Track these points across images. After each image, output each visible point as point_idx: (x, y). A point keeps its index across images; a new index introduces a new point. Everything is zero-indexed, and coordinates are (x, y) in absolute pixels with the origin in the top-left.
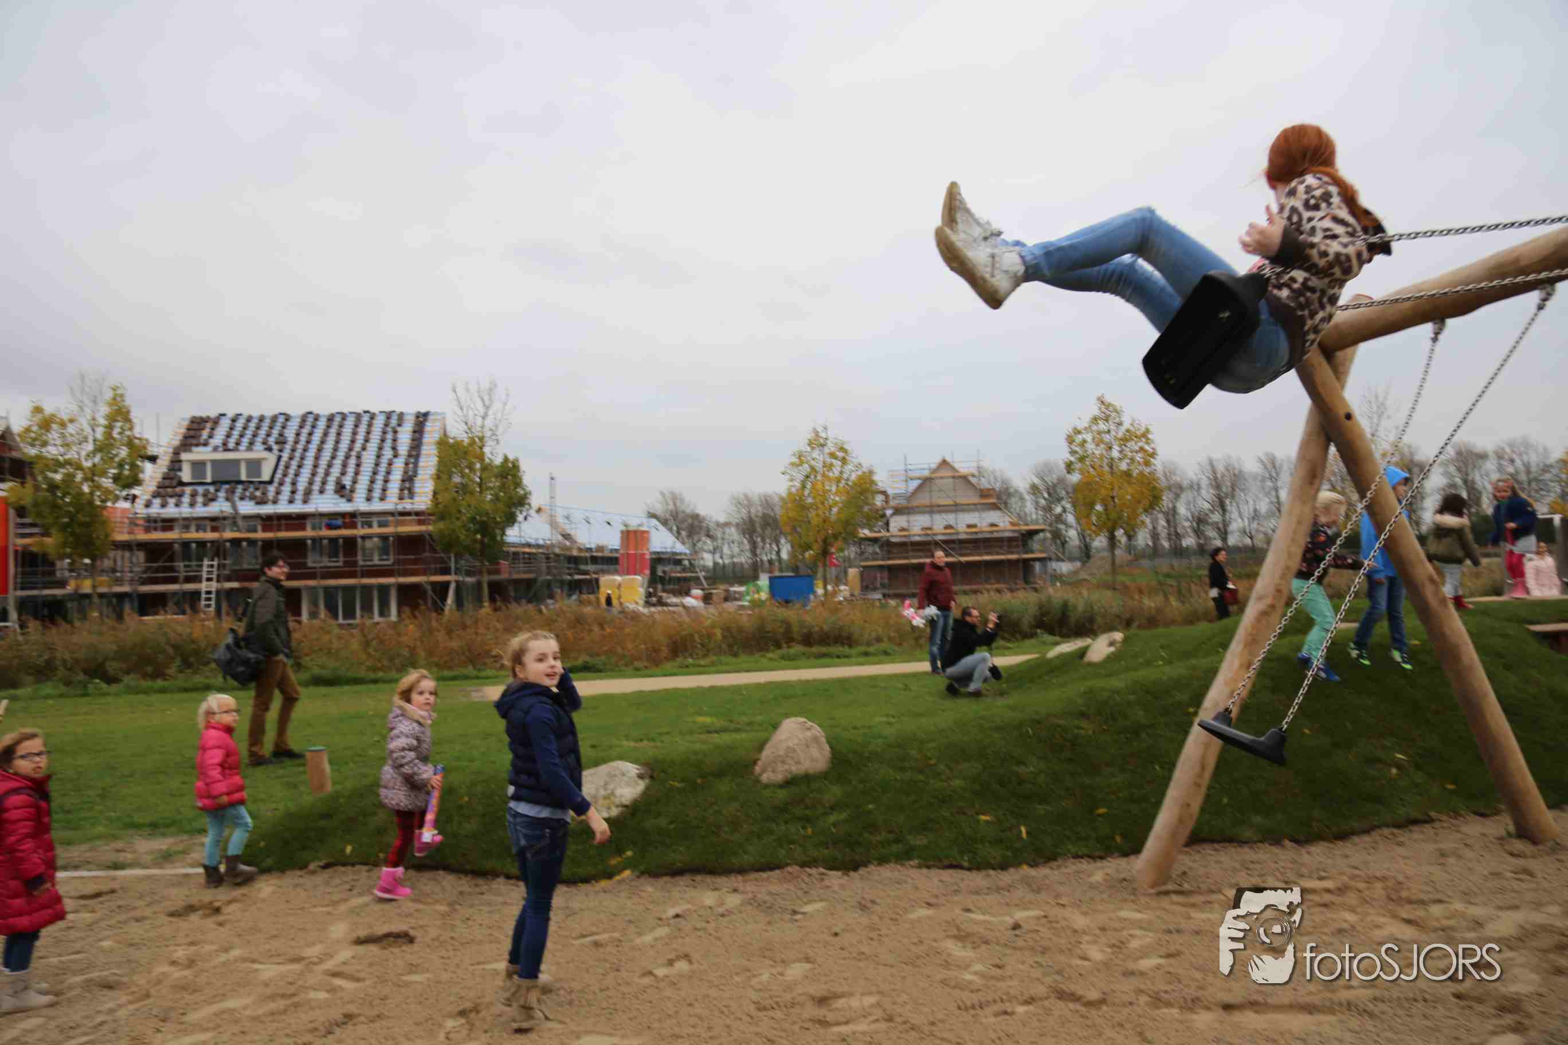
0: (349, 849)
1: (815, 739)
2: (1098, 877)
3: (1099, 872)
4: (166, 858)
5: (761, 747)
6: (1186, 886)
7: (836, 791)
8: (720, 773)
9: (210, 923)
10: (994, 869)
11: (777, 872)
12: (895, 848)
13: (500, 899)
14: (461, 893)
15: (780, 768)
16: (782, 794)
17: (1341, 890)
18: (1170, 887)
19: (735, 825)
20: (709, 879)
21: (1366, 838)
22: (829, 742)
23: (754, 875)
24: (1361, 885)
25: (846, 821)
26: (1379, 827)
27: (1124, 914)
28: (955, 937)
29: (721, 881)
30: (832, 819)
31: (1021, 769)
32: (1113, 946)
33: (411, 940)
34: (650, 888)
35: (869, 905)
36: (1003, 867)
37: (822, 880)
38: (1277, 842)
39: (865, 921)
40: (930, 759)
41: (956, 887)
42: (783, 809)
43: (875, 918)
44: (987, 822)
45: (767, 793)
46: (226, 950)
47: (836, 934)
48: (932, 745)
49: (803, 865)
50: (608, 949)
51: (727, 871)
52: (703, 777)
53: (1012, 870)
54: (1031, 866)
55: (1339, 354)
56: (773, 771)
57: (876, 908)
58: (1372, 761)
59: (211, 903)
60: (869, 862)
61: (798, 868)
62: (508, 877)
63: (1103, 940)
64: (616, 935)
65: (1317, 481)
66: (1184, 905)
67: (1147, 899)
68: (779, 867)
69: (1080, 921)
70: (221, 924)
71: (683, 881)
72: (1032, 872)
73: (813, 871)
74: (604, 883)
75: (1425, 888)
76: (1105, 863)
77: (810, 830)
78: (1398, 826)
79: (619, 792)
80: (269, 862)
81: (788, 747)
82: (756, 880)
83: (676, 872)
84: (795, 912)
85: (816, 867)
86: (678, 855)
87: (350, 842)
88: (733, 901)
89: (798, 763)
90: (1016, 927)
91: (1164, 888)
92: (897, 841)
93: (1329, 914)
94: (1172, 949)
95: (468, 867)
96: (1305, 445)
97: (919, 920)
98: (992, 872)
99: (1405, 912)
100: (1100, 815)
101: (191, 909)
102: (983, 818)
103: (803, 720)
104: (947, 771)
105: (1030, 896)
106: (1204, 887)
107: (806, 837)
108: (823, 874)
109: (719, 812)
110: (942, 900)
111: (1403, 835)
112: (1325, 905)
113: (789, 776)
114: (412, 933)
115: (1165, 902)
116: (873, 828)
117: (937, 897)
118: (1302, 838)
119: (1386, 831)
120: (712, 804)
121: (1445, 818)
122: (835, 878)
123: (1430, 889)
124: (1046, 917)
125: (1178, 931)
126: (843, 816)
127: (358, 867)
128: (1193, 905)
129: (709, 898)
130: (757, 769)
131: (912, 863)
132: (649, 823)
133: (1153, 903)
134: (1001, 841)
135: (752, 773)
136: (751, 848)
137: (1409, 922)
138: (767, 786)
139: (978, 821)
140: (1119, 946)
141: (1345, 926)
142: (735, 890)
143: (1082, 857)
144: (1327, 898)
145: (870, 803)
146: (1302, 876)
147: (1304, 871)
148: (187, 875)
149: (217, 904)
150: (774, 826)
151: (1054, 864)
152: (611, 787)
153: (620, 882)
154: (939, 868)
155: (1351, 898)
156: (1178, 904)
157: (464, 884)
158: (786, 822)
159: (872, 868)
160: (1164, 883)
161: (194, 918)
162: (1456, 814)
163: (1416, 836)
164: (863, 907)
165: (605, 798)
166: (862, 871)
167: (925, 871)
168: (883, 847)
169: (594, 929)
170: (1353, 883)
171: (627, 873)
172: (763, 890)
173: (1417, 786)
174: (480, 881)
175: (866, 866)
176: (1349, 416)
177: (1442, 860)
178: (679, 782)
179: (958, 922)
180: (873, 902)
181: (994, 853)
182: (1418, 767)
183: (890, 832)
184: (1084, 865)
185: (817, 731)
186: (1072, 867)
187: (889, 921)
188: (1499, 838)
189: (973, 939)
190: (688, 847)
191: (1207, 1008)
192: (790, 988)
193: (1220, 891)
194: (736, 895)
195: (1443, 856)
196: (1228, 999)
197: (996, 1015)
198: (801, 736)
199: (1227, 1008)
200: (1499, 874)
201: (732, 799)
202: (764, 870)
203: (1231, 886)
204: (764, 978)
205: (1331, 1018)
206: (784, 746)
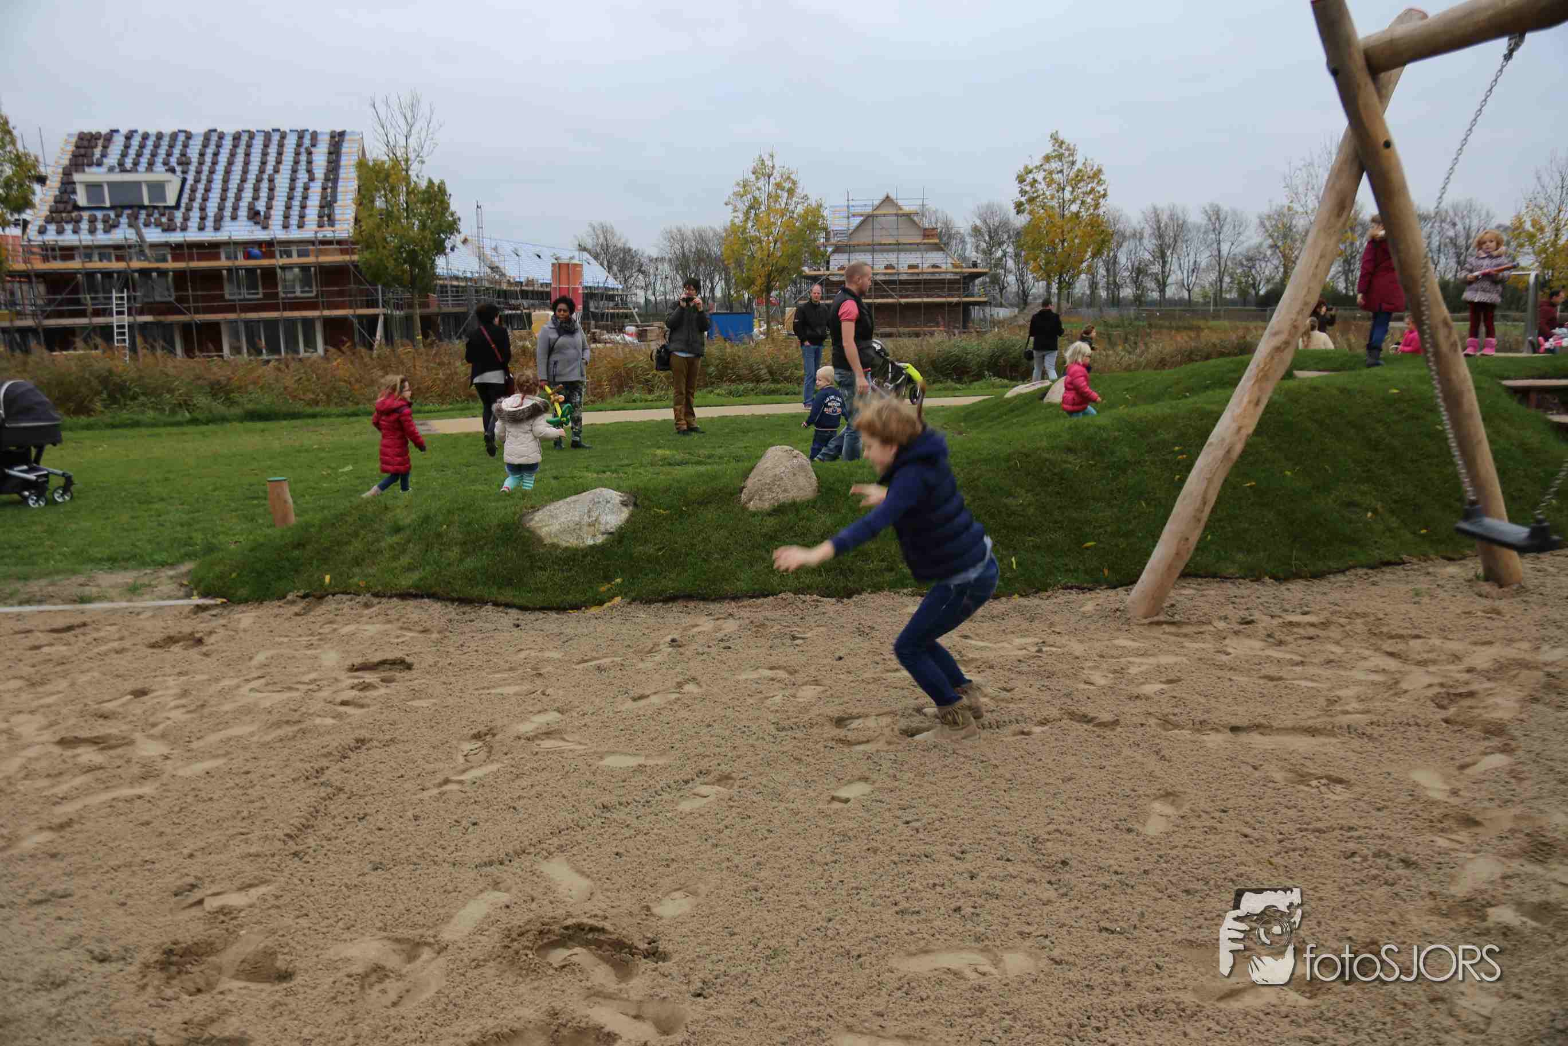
0: (327, 578)
1: (801, 467)
2: (1089, 607)
3: (1090, 602)
4: (133, 590)
5: (746, 476)
6: (1177, 617)
7: (824, 521)
8: (704, 502)
9: (194, 653)
11: (772, 598)
12: (889, 576)
13: (492, 627)
14: (450, 621)
15: (767, 496)
16: (771, 521)
17: (1325, 625)
18: (1161, 618)
19: (725, 553)
20: (701, 605)
21: (1341, 578)
23: (746, 602)
24: (1343, 621)
26: (1354, 567)
27: (1121, 642)
29: (712, 606)
31: (1009, 501)
32: (1115, 672)
33: (409, 667)
34: (643, 615)
35: (867, 630)
37: (817, 607)
38: (1257, 579)
39: (866, 645)
42: (771, 538)
43: (876, 643)
45: (756, 521)
46: (217, 680)
47: (840, 658)
49: (797, 591)
50: (612, 673)
51: (720, 598)
52: (687, 505)
53: (1004, 599)
54: (1021, 596)
55: (1386, 75)
56: (760, 499)
57: (874, 633)
58: (1351, 504)
59: (192, 634)
60: (863, 590)
61: (792, 595)
62: (496, 604)
63: (1105, 666)
64: (618, 659)
66: (1177, 635)
67: (1141, 629)
68: (773, 594)
69: (1078, 649)
70: (206, 655)
71: (676, 607)
72: (1024, 601)
73: (807, 598)
74: (594, 610)
75: (1403, 624)
76: (1093, 594)
78: (1372, 568)
79: (603, 519)
80: (243, 592)
81: (775, 475)
82: (751, 606)
83: (668, 599)
84: (794, 638)
85: (811, 595)
86: (669, 583)
87: (327, 572)
88: (730, 626)
89: (785, 491)
91: (1156, 619)
92: (891, 570)
93: (1316, 646)
94: (1172, 677)
95: (454, 595)
96: (1336, 174)
99: (1388, 646)
100: (1087, 548)
101: (171, 640)
103: (789, 448)
105: (1025, 625)
106: (1194, 618)
108: (818, 601)
109: (707, 540)
111: (1376, 576)
112: (1311, 638)
113: (776, 504)
114: (408, 660)
115: (1157, 632)
116: (865, 556)
118: (1281, 575)
119: (1361, 572)
120: (701, 531)
121: (1415, 560)
122: (829, 605)
123: (1408, 625)
127: (338, 597)
128: (1186, 635)
129: (706, 624)
130: (744, 497)
131: (905, 591)
132: (638, 550)
133: (1146, 633)
135: (739, 501)
136: (742, 576)
137: (1391, 654)
138: (754, 514)
140: (1119, 672)
141: (1332, 657)
142: (730, 616)
143: (1071, 588)
144: (1312, 631)
146: (1286, 611)
147: (1287, 607)
148: (161, 608)
149: (197, 635)
151: (1044, 594)
152: (595, 514)
153: (611, 608)
155: (1335, 633)
156: (1169, 633)
157: (452, 611)
159: (865, 595)
160: (1156, 614)
161: (176, 648)
162: (1426, 558)
163: (1388, 576)
164: (861, 633)
165: (589, 525)
166: (855, 598)
168: (876, 575)
169: (594, 654)
170: (1335, 618)
171: (618, 599)
172: (758, 616)
173: (1390, 530)
174: (467, 609)
175: (859, 592)
176: (1387, 144)
177: (1417, 599)
178: (665, 509)
180: (871, 628)
182: (1392, 512)
183: (883, 560)
184: (1074, 595)
186: (1062, 597)
188: (1469, 581)
189: (979, 663)
190: (678, 574)
191: (1218, 731)
192: (806, 710)
193: (1210, 623)
194: (731, 621)
195: (1417, 595)
196: (1235, 721)
197: (1014, 735)
198: (788, 464)
199: (1234, 729)
200: (1469, 613)
201: (720, 527)
202: (758, 597)
203: (1220, 618)
204: (778, 699)
205: (1334, 740)
206: (770, 474)
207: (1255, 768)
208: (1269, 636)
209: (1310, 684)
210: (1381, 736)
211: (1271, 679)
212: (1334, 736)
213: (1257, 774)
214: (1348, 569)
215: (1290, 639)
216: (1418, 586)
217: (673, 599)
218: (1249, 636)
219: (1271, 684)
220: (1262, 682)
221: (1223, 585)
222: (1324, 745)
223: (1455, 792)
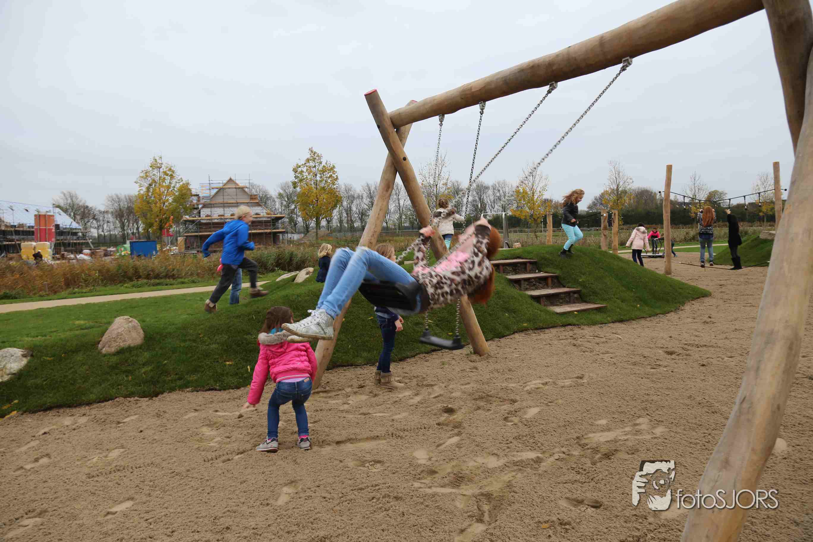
1: (134, 327)
5: (102, 334)
6: (328, 388)
7: (147, 355)
8: (76, 351)
10: (233, 389)
11: (110, 401)
12: (179, 383)
15: (114, 344)
16: (114, 359)
18: (319, 390)
20: (68, 410)
21: (413, 359)
22: (142, 328)
23: (95, 405)
24: (407, 381)
25: (151, 370)
26: (419, 354)
28: (207, 425)
29: (74, 410)
30: (143, 370)
31: (248, 337)
34: (29, 420)
35: (162, 414)
36: (238, 388)
37: (137, 403)
38: (373, 364)
39: (159, 422)
40: (200, 334)
41: (211, 400)
42: (114, 367)
43: (165, 421)
44: (230, 365)
47: (141, 431)
48: (202, 326)
49: (125, 397)
51: (79, 404)
53: (242, 388)
55: (402, 128)
56: (109, 347)
57: (166, 415)
60: (164, 392)
61: (123, 399)
65: (390, 190)
66: (325, 397)
68: (111, 399)
73: (132, 399)
75: (434, 379)
77: (130, 378)
78: (427, 353)
79: (9, 366)
81: (118, 333)
82: (97, 407)
83: (47, 409)
84: (119, 423)
85: (134, 397)
86: (49, 399)
88: (83, 420)
90: (240, 416)
91: (316, 390)
92: (180, 379)
94: (317, 419)
96: (385, 172)
97: (189, 419)
98: (231, 390)
102: (228, 363)
103: (126, 317)
104: (209, 340)
107: (128, 381)
108: (137, 400)
109: (76, 372)
110: (203, 407)
111: (429, 357)
113: (119, 349)
115: (317, 397)
116: (168, 373)
117: (200, 406)
119: (422, 356)
120: (71, 368)
122: (144, 402)
123: (436, 379)
124: (256, 410)
125: (321, 410)
126: (150, 368)
128: (330, 397)
129: (67, 421)
130: (100, 346)
131: (188, 390)
132: (31, 382)
134: (237, 374)
135: (97, 349)
138: (105, 355)
139: (225, 365)
142: (84, 415)
145: (165, 360)
150: (108, 377)
152: (3, 364)
153: (10, 418)
154: (203, 391)
156: (322, 397)
158: (116, 374)
159: (165, 394)
160: (317, 388)
163: (434, 356)
164: (158, 416)
166: (160, 397)
167: (195, 393)
168: (172, 383)
171: (14, 413)
172: (101, 412)
175: (162, 393)
176: (405, 159)
177: (442, 366)
178: (50, 357)
179: (210, 418)
180: (165, 412)
181: (234, 381)
182: (437, 325)
183: (176, 374)
185: (135, 322)
187: (172, 422)
188: (467, 355)
189: (217, 425)
190: (55, 394)
191: (329, 444)
192: (110, 464)
193: (343, 389)
194: (84, 417)
195: (443, 364)
196: (338, 439)
197: (224, 462)
198: (126, 326)
199: (338, 443)
200: (464, 370)
201: (84, 364)
202: (103, 402)
203: (349, 386)
204: (95, 460)
205: (384, 441)
206: (116, 332)
207: (341, 461)
208: (370, 392)
209: (381, 415)
210: (406, 436)
211: (365, 414)
212: (385, 439)
213: (342, 464)
214: (416, 355)
215: (380, 393)
216: (443, 360)
217: (50, 408)
218: (361, 394)
219: (363, 417)
220: (359, 416)
221: (356, 369)
222: (379, 444)
223: (430, 459)
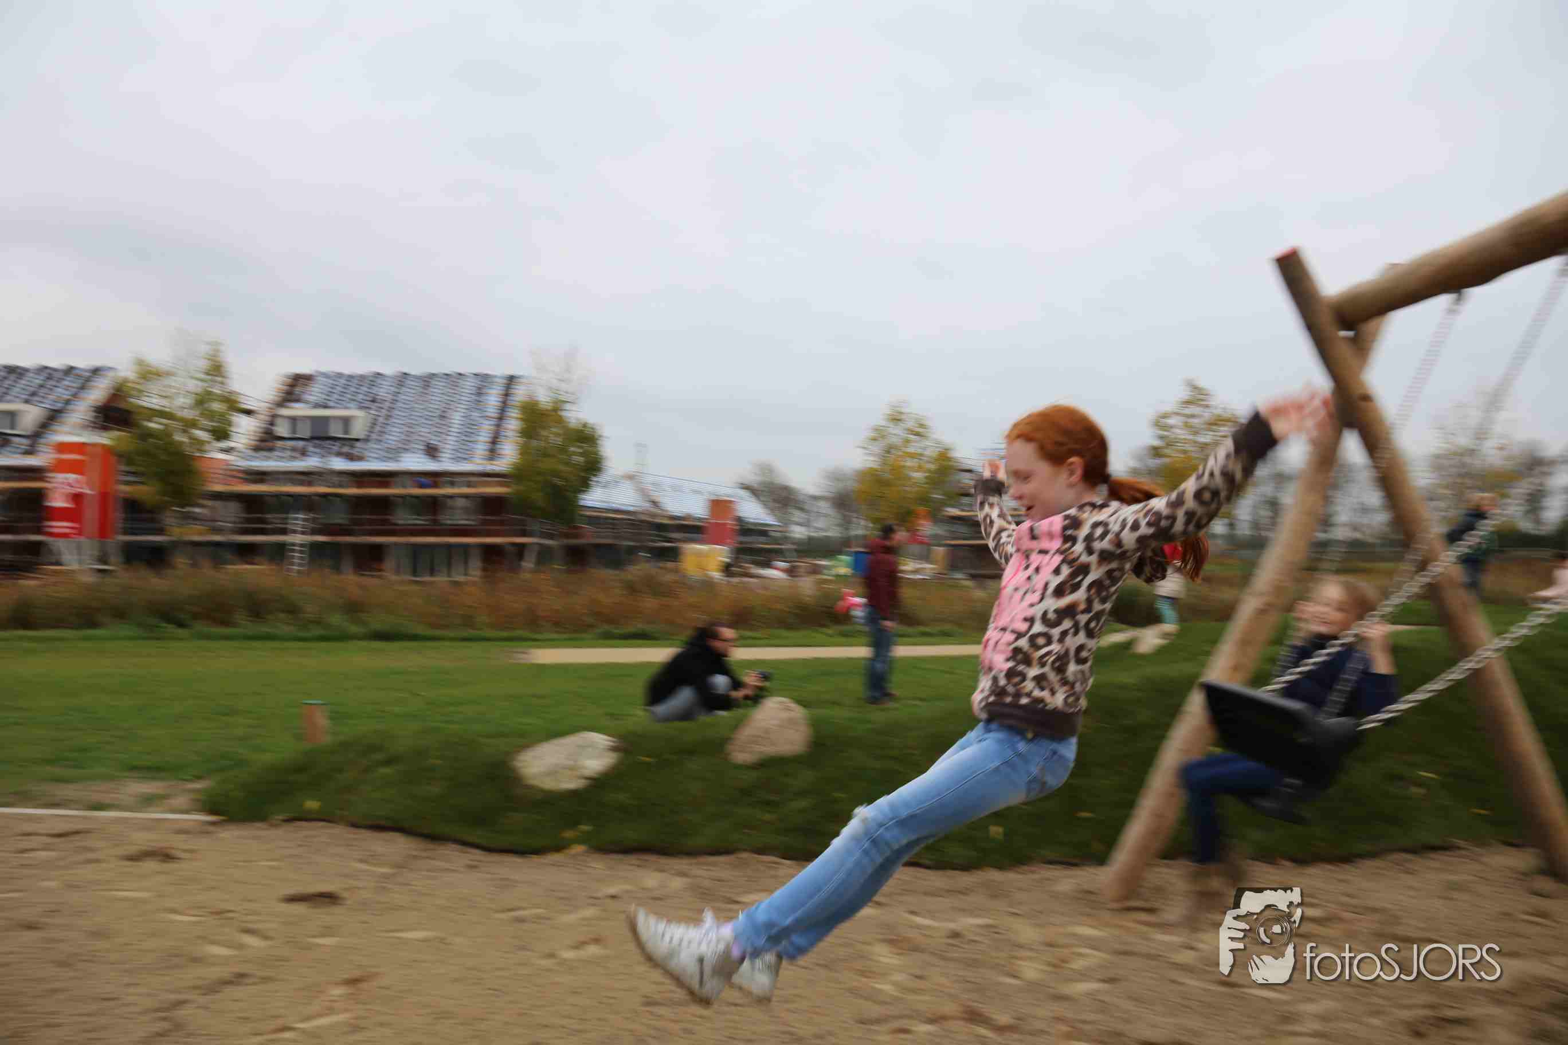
0: (310, 804)
1: (795, 721)
2: (1066, 886)
3: (1068, 881)
4: (148, 801)
5: (736, 726)
6: (1154, 903)
8: (693, 751)
9: (158, 870)
10: (956, 869)
11: (728, 857)
13: (445, 866)
14: (410, 856)
15: (756, 748)
16: (752, 776)
18: (1136, 903)
19: (698, 805)
20: (659, 859)
21: (1373, 863)
22: (810, 725)
23: (704, 859)
24: (1352, 916)
25: (810, 808)
26: (1391, 851)
27: (1077, 929)
28: (888, 941)
29: (664, 861)
30: (797, 805)
32: (1052, 964)
33: (336, 902)
34: (599, 865)
37: (772, 868)
38: (1271, 861)
42: (747, 791)
45: (735, 774)
49: (756, 851)
50: (528, 926)
51: (678, 852)
52: (673, 754)
53: (975, 872)
54: (998, 869)
55: (1365, 327)
56: (747, 752)
59: (165, 849)
61: (750, 854)
62: (463, 843)
63: (1046, 957)
64: (542, 911)
66: (1145, 924)
67: (1107, 914)
68: (731, 852)
69: (1027, 934)
70: (168, 872)
71: (633, 859)
72: (997, 876)
73: (764, 858)
74: (552, 857)
76: (1077, 871)
77: (772, 816)
78: (1413, 852)
79: (585, 763)
81: (767, 727)
82: (707, 864)
83: (627, 850)
85: (769, 854)
86: (631, 834)
87: (313, 798)
88: (677, 883)
89: (773, 744)
90: (956, 935)
91: (1129, 904)
98: (953, 873)
100: (1081, 819)
101: (143, 854)
103: (785, 700)
105: (986, 902)
107: (765, 823)
108: (774, 862)
109: (683, 791)
111: (1415, 862)
113: (763, 757)
114: (342, 894)
119: (1397, 856)
120: (679, 781)
121: (1467, 846)
124: (993, 926)
125: (1130, 953)
126: (808, 803)
127: (320, 823)
128: (1154, 925)
129: (652, 880)
130: (731, 748)
132: (610, 798)
133: (1113, 920)
135: (725, 752)
136: (708, 831)
138: (736, 766)
140: (1059, 965)
142: (682, 873)
143: (1054, 863)
150: (735, 809)
151: (1022, 869)
152: (577, 758)
153: (568, 856)
156: (1140, 922)
158: (748, 806)
160: (1131, 899)
161: (147, 863)
162: (1482, 843)
163: (1430, 863)
165: (569, 769)
169: (523, 904)
170: (1342, 913)
171: (578, 849)
172: (710, 874)
173: (1444, 809)
174: (433, 846)
177: (1449, 894)
178: (649, 757)
179: (898, 924)
181: (960, 853)
182: (1449, 788)
184: (1054, 872)
185: (798, 712)
186: (1041, 873)
188: (1522, 874)
189: (906, 945)
190: (643, 825)
194: (681, 878)
195: (1452, 889)
198: (781, 717)
200: (1509, 914)
201: (698, 778)
202: (716, 855)
206: (761, 725)
214: (1382, 853)
217: (630, 850)
